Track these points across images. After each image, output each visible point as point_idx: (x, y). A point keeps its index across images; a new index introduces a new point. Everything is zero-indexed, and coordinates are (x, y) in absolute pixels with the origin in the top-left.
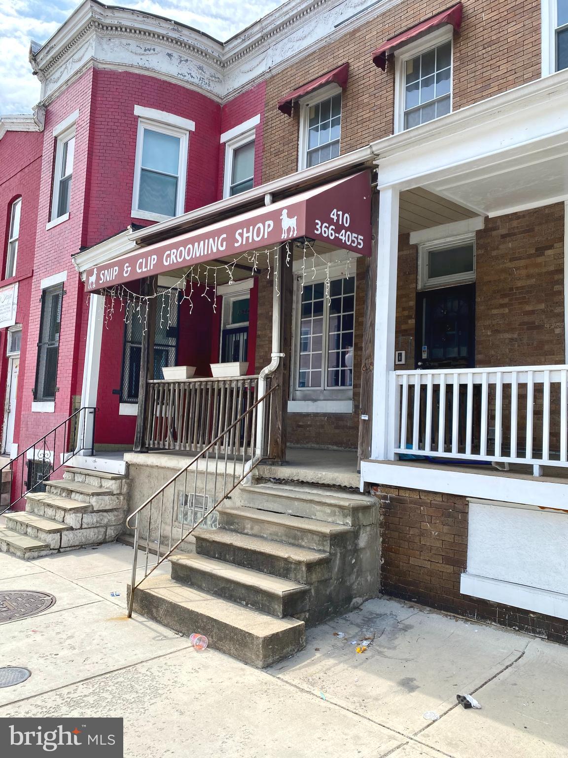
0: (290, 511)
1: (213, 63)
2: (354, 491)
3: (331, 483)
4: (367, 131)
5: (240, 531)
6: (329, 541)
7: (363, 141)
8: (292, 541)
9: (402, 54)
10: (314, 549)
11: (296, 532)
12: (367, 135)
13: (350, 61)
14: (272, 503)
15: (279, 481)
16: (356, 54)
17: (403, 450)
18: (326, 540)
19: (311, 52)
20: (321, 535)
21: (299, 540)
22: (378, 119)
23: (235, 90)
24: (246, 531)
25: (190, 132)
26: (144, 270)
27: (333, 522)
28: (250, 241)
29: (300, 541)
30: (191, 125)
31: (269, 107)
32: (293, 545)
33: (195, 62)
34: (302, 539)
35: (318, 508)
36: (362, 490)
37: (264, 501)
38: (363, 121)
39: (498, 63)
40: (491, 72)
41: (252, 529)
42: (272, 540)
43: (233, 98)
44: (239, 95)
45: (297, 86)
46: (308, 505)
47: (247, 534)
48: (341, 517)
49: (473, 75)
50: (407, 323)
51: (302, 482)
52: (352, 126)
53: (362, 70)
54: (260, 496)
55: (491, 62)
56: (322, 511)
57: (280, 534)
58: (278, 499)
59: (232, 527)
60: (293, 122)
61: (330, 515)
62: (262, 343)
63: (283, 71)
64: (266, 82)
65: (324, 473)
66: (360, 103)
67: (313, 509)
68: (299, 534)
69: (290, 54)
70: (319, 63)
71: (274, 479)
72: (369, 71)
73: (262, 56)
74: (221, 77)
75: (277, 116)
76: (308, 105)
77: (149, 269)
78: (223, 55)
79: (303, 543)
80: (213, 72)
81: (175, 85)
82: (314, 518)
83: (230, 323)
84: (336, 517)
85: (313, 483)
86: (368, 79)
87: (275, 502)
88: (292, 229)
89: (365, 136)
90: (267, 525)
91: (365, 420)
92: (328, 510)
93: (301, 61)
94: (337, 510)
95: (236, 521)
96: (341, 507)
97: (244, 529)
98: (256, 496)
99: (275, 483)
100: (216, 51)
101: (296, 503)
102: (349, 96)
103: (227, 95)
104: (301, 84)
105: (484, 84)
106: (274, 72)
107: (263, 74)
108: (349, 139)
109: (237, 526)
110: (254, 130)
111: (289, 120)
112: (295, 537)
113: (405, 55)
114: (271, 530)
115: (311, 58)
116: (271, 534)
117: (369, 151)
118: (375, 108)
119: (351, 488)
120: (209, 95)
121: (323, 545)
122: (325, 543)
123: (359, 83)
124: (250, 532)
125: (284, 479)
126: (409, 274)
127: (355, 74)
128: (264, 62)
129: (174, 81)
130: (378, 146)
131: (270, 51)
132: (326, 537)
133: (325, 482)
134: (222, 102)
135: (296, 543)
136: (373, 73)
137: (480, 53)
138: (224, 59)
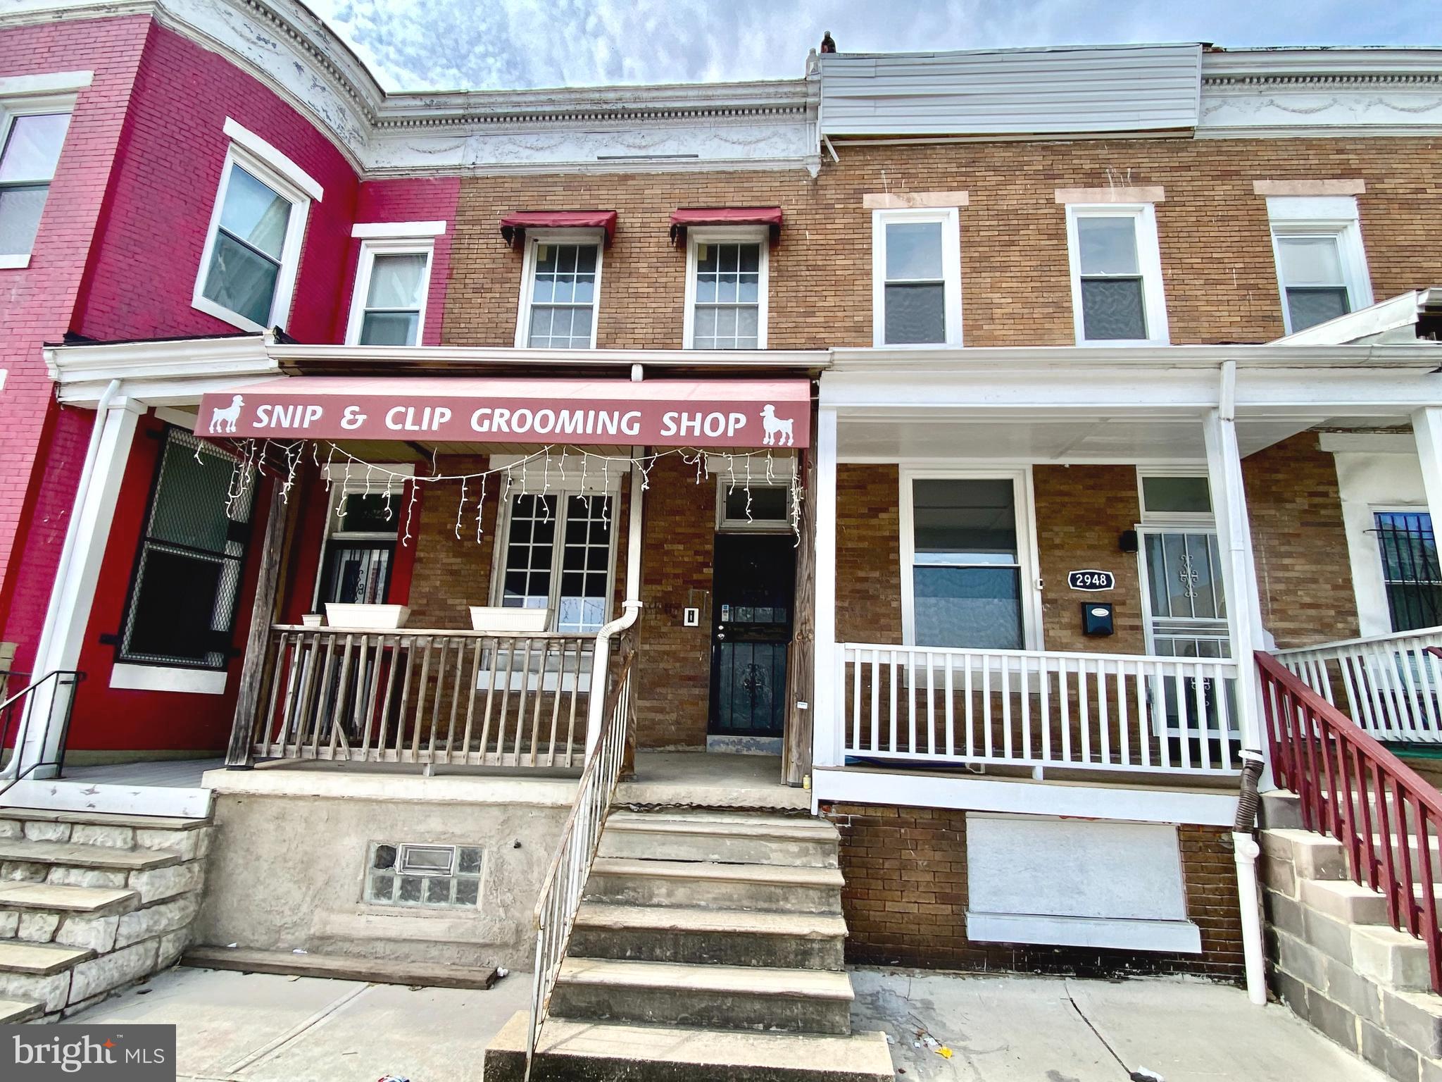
0: (716, 857)
1: (360, 113)
2: (805, 814)
3: (757, 804)
4: (644, 310)
5: (645, 903)
6: (839, 897)
7: (637, 321)
8: (766, 905)
9: (698, 233)
10: (812, 913)
11: (773, 889)
12: (643, 315)
13: (618, 211)
14: (676, 847)
15: (648, 808)
16: (629, 206)
17: (857, 751)
18: (835, 896)
19: (543, 173)
20: (824, 887)
21: (778, 901)
22: (660, 300)
23: (396, 169)
24: (655, 901)
25: (313, 201)
26: (409, 426)
27: (804, 866)
28: (697, 433)
29: (781, 903)
30: (318, 192)
31: (466, 218)
32: (768, 911)
33: (335, 98)
34: (786, 899)
35: (774, 846)
36: (814, 811)
37: (655, 843)
38: (637, 296)
39: (825, 293)
40: (816, 299)
41: (670, 894)
42: (720, 909)
43: (387, 178)
44: (400, 177)
45: (523, 208)
46: (753, 844)
47: (659, 905)
48: (819, 857)
49: (794, 294)
50: (701, 572)
51: (699, 807)
52: (619, 295)
53: (638, 230)
54: (646, 837)
55: (816, 289)
56: (781, 851)
57: (735, 896)
58: (688, 839)
59: (620, 897)
60: (513, 256)
61: (798, 855)
62: (427, 572)
63: (495, 178)
64: (461, 180)
65: (743, 791)
66: (633, 270)
67: (763, 849)
68: (779, 891)
69: (509, 160)
70: (564, 193)
71: (639, 805)
72: (648, 235)
73: (458, 141)
74: (365, 138)
75: (482, 236)
76: (536, 240)
77: (425, 427)
78: (380, 109)
79: (789, 906)
80: (357, 125)
81: (302, 117)
82: (765, 862)
83: (339, 529)
84: (808, 858)
85: (720, 806)
86: (647, 245)
87: (680, 844)
88: (784, 435)
89: (640, 315)
90: (704, 885)
91: (802, 710)
92: (794, 848)
93: (532, 177)
94: (810, 846)
95: (630, 884)
96: (819, 842)
97: (651, 897)
98: (635, 838)
99: (638, 812)
100: (373, 100)
101: (728, 842)
102: (615, 255)
103: (374, 170)
104: (529, 208)
105: (808, 309)
106: (479, 173)
107: (459, 167)
108: (614, 311)
109: (632, 894)
110: (433, 241)
111: (505, 251)
112: (770, 899)
113: (700, 237)
114: (717, 891)
115: (549, 180)
116: (715, 899)
117: (828, 358)
118: (657, 285)
119: (794, 809)
120: (347, 156)
121: (829, 905)
122: (831, 900)
123: (633, 245)
124: (665, 901)
125: (659, 805)
127: (625, 230)
128: (460, 152)
129: (300, 110)
130: (841, 353)
131: (471, 141)
132: (833, 890)
133: (746, 804)
134: (365, 177)
135: (774, 906)
136: (656, 240)
137: (803, 273)
138: (380, 115)
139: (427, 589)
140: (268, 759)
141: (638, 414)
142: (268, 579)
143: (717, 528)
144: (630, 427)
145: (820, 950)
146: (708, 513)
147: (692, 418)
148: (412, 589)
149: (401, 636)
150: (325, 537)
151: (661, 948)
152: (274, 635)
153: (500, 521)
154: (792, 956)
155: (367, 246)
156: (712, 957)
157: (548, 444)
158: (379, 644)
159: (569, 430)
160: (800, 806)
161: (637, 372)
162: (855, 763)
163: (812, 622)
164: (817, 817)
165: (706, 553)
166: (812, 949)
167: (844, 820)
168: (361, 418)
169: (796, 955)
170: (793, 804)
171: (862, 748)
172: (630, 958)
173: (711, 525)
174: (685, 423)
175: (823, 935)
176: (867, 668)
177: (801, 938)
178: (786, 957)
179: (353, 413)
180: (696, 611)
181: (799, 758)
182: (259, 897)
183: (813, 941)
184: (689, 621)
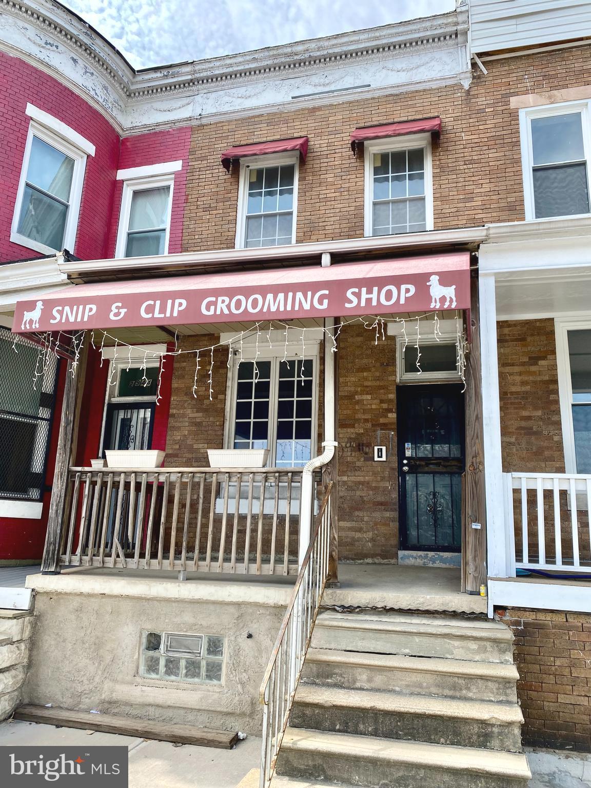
0: (407, 651)
1: (118, 88)
2: (482, 617)
3: (440, 608)
4: (332, 211)
5: (350, 686)
6: (515, 689)
7: (327, 220)
8: (450, 693)
9: (372, 145)
10: (491, 701)
11: (456, 679)
12: (332, 215)
13: (309, 136)
14: (373, 642)
15: (349, 610)
16: (317, 131)
17: (526, 564)
18: (511, 688)
19: (251, 115)
20: (500, 680)
21: (461, 689)
22: (345, 201)
23: (145, 126)
24: (358, 685)
25: (89, 156)
26: (157, 315)
27: (483, 661)
28: (374, 303)
29: (464, 692)
30: (91, 149)
31: (196, 156)
32: (453, 698)
33: (101, 79)
34: (468, 689)
35: (457, 643)
36: (491, 615)
37: (357, 638)
38: (327, 200)
39: (481, 182)
40: (474, 187)
41: (370, 680)
42: (412, 694)
43: (140, 134)
44: (149, 132)
45: (238, 143)
46: (439, 641)
47: (361, 689)
48: (496, 654)
49: (455, 185)
50: (386, 417)
51: (392, 609)
52: (313, 201)
53: (325, 149)
54: (349, 632)
55: (473, 178)
56: (462, 647)
57: (425, 684)
58: (383, 636)
59: (329, 681)
60: (232, 180)
61: (478, 652)
62: (178, 424)
63: (216, 123)
64: (191, 128)
65: (428, 597)
66: (322, 181)
67: (447, 646)
68: (461, 681)
69: (226, 108)
70: (267, 128)
71: (343, 607)
72: (333, 152)
73: (186, 101)
74: (123, 106)
75: (208, 168)
76: (248, 166)
77: (168, 315)
78: (132, 84)
79: (470, 695)
80: (117, 97)
81: (78, 97)
82: (449, 657)
83: (116, 394)
84: (487, 655)
85: (409, 610)
86: (333, 159)
87: (377, 640)
88: (448, 299)
89: (329, 215)
90: (398, 674)
91: (476, 530)
92: (473, 646)
93: (243, 119)
94: (488, 644)
95: (337, 671)
96: (496, 641)
97: (354, 682)
98: (341, 633)
99: (342, 612)
100: (127, 76)
101: (417, 639)
102: (308, 170)
103: (130, 129)
104: (242, 143)
105: (467, 196)
106: (204, 121)
107: (190, 119)
108: (309, 214)
109: (339, 678)
110: (173, 176)
111: (226, 177)
112: (454, 687)
113: (374, 148)
114: (408, 679)
115: (256, 119)
116: (408, 686)
117: (484, 233)
118: (342, 190)
119: (473, 613)
120: (111, 121)
121: (506, 695)
122: (508, 691)
123: (322, 161)
124: (367, 686)
125: (359, 607)
126: (387, 365)
127: (315, 150)
128: (190, 107)
129: (77, 91)
131: (198, 98)
132: (509, 682)
133: (431, 608)
134: (123, 135)
135: (458, 694)
136: (340, 155)
137: (461, 167)
138: (133, 87)
139: (179, 438)
140: (70, 566)
141: (327, 292)
142: (66, 434)
143: (398, 380)
144: (321, 303)
145: (500, 734)
146: (390, 369)
147: (370, 292)
148: (168, 438)
149: (159, 473)
150: (106, 401)
151: (364, 724)
152: (71, 474)
153: (229, 383)
154: (475, 737)
155: (128, 185)
156: (406, 734)
157: (258, 321)
158: (144, 480)
159: (273, 309)
160: (478, 611)
161: (326, 259)
162: (524, 575)
163: (481, 455)
164: (493, 620)
165: (390, 401)
166: (492, 732)
167: (517, 623)
168: (123, 311)
169: (479, 737)
170: (472, 608)
171: (530, 561)
172: (339, 731)
173: (392, 378)
174: (364, 296)
175: (502, 721)
176: (532, 494)
177: (483, 723)
178: (470, 738)
179: (117, 307)
180: (384, 448)
181: (476, 570)
182: (67, 669)
183: (493, 725)
184: (379, 457)
